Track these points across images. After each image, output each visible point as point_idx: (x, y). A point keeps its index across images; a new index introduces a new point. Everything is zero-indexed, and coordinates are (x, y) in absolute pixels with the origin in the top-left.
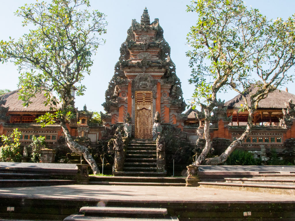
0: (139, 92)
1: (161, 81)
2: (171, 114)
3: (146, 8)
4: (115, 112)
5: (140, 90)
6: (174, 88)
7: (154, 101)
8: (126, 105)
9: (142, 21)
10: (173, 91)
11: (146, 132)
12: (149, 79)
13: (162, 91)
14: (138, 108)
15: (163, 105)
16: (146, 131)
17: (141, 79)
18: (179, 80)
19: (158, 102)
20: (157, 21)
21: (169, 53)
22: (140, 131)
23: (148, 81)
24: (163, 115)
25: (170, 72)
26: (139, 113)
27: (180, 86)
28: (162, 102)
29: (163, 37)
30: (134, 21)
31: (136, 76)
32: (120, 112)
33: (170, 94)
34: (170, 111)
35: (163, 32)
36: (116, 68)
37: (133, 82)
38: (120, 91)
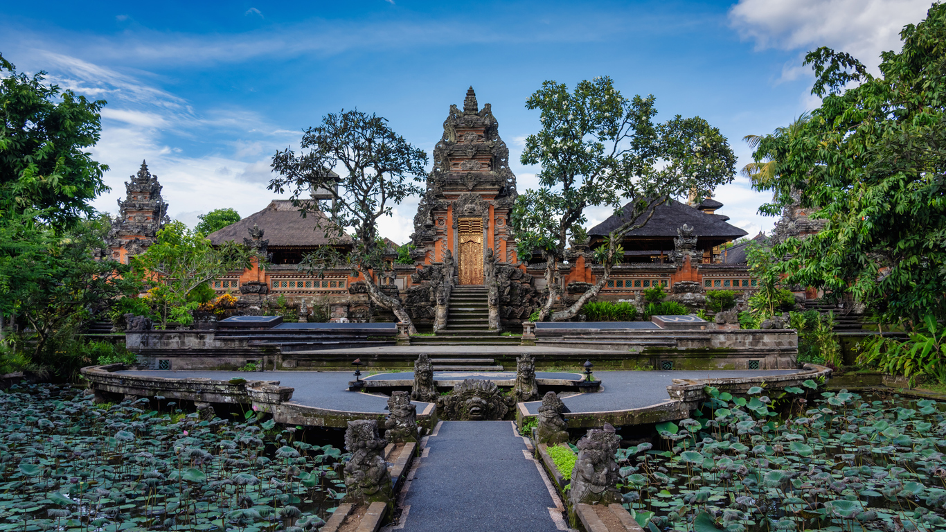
0: (463, 219)
1: (495, 203)
2: (509, 248)
3: (471, 88)
4: (430, 247)
5: (464, 216)
7: (485, 231)
8: (444, 238)
9: (465, 109)
11: (474, 275)
12: (477, 200)
13: (497, 217)
14: (462, 241)
15: (498, 237)
16: (474, 273)
17: (465, 201)
19: (491, 233)
20: (488, 106)
21: (507, 159)
22: (466, 273)
23: (476, 204)
24: (497, 251)
25: (508, 187)
26: (463, 248)
28: (497, 233)
29: (497, 134)
30: (453, 108)
31: (459, 195)
32: (436, 248)
33: (508, 221)
34: (507, 246)
35: (497, 126)
37: (455, 204)
38: (436, 217)
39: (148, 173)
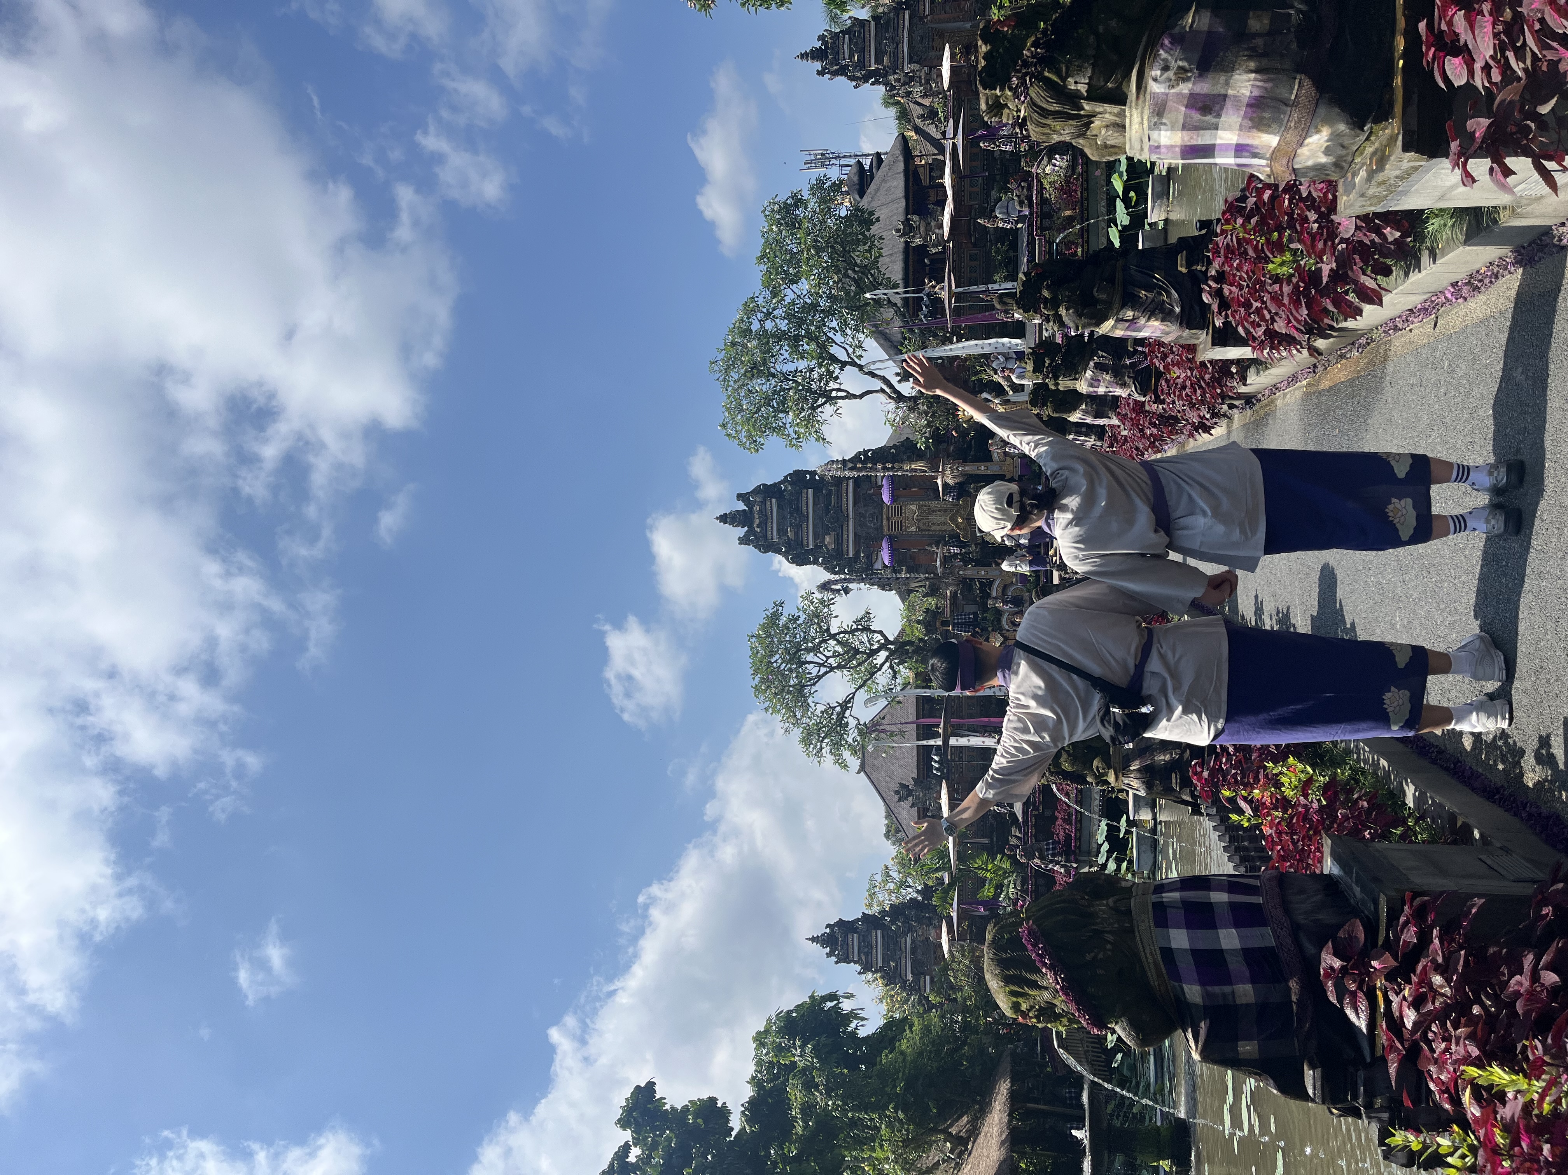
0: (886, 529)
3: (717, 518)
5: (882, 527)
9: (744, 526)
12: (862, 510)
14: (914, 529)
17: (862, 525)
18: (860, 453)
20: (740, 497)
21: (807, 472)
23: (867, 512)
27: (869, 450)
29: (774, 485)
30: (742, 541)
31: (855, 533)
35: (764, 485)
39: (823, 935)
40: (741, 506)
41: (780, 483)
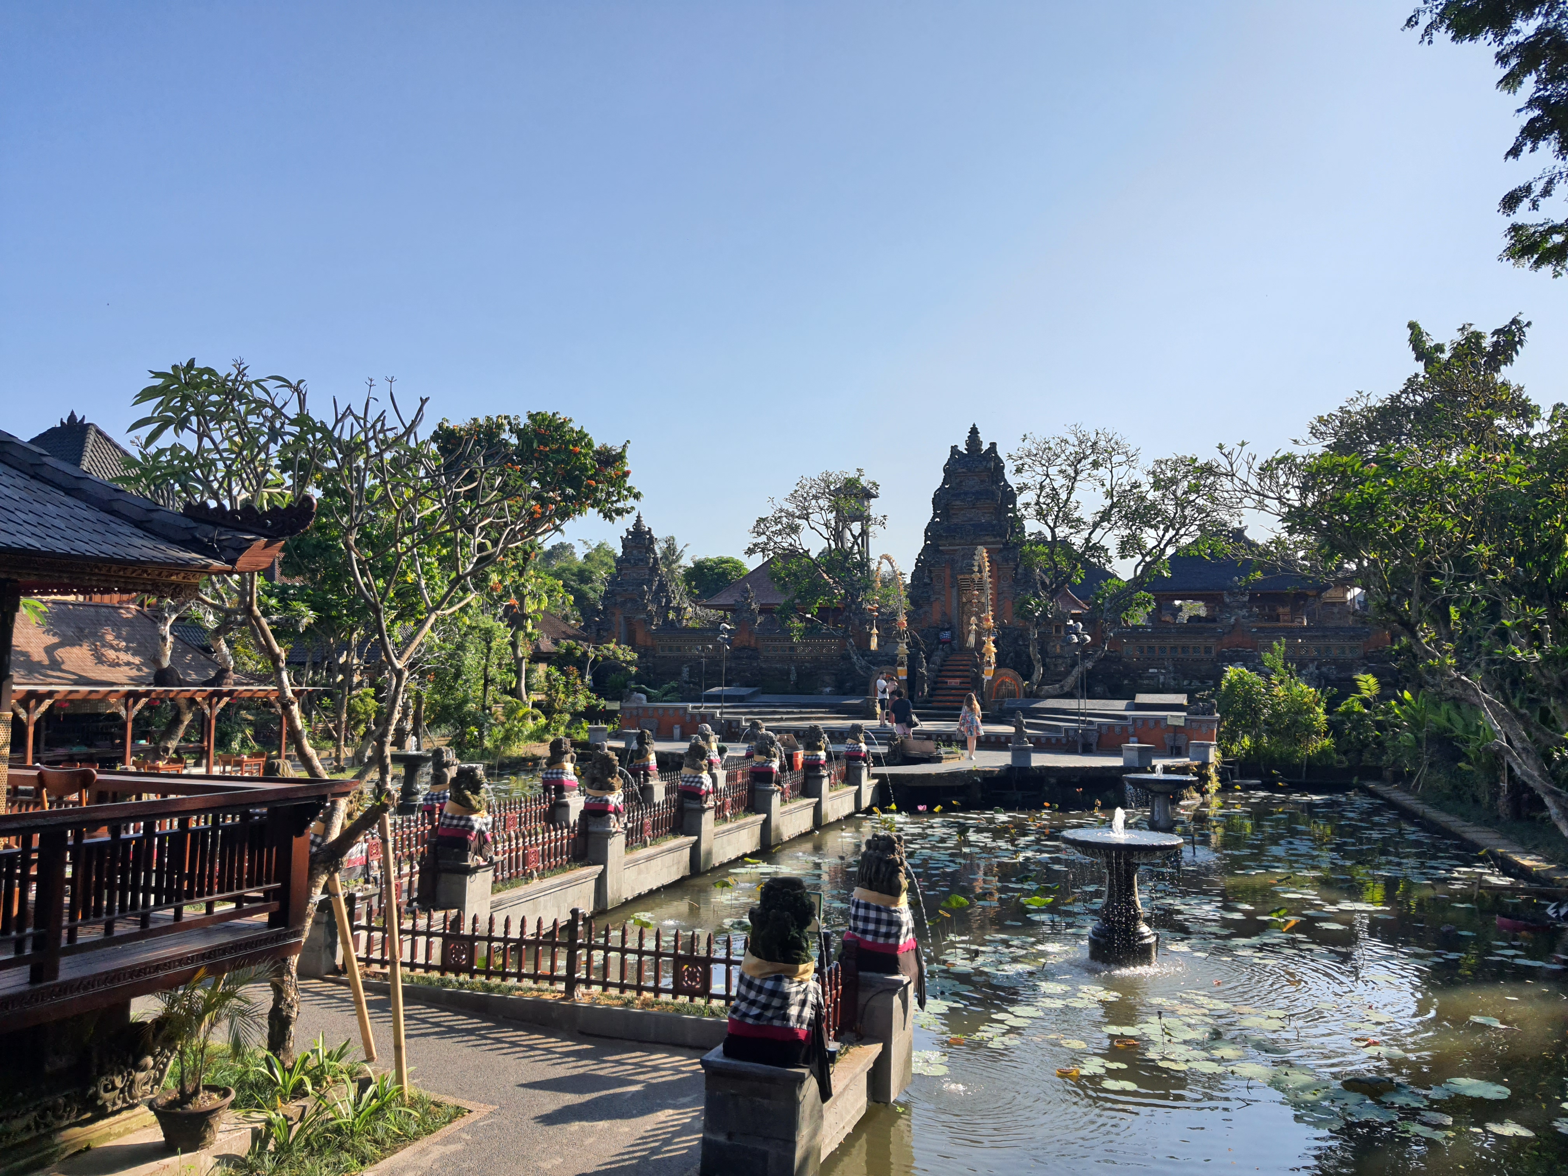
0: (963, 576)
1: (997, 558)
3: (975, 424)
4: (927, 608)
5: (963, 573)
6: (1022, 567)
8: (942, 598)
9: (967, 450)
10: (1020, 571)
13: (1001, 573)
14: (965, 600)
15: (1002, 597)
20: (993, 445)
21: (1015, 505)
24: (1002, 613)
26: (966, 609)
28: (1001, 592)
29: (1003, 476)
30: (954, 449)
31: (955, 550)
32: (934, 609)
35: (1003, 467)
36: (926, 533)
37: (953, 560)
38: (933, 575)
39: (643, 526)
40: (985, 447)
41: (1005, 481)
